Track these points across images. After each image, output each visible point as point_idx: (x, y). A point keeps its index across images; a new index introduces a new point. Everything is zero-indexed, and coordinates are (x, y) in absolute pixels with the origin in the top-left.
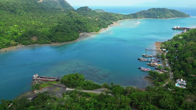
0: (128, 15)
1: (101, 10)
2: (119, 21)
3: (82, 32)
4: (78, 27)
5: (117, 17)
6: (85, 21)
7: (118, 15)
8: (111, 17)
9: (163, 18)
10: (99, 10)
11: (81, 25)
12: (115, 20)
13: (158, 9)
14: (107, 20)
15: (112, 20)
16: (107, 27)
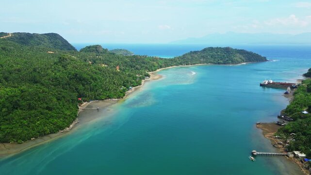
0: (171, 60)
1: (124, 50)
2: (158, 70)
3: (85, 101)
4: (76, 89)
5: (155, 63)
6: (95, 76)
7: (154, 59)
8: (144, 63)
9: (229, 63)
10: (121, 50)
11: (83, 85)
12: (152, 69)
13: (217, 48)
14: (137, 69)
15: (146, 68)
16: (140, 84)
